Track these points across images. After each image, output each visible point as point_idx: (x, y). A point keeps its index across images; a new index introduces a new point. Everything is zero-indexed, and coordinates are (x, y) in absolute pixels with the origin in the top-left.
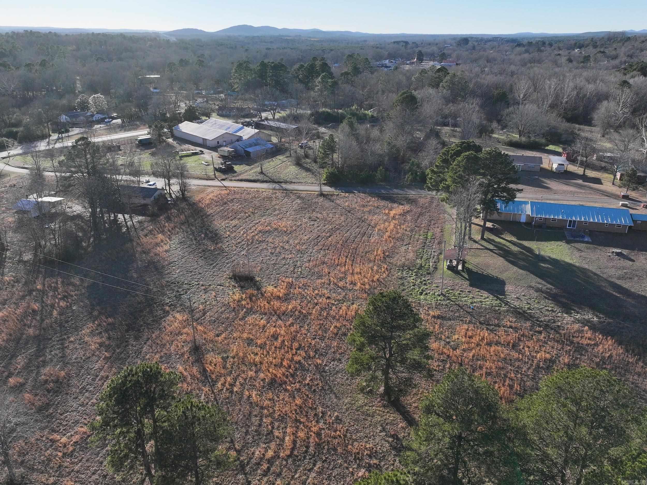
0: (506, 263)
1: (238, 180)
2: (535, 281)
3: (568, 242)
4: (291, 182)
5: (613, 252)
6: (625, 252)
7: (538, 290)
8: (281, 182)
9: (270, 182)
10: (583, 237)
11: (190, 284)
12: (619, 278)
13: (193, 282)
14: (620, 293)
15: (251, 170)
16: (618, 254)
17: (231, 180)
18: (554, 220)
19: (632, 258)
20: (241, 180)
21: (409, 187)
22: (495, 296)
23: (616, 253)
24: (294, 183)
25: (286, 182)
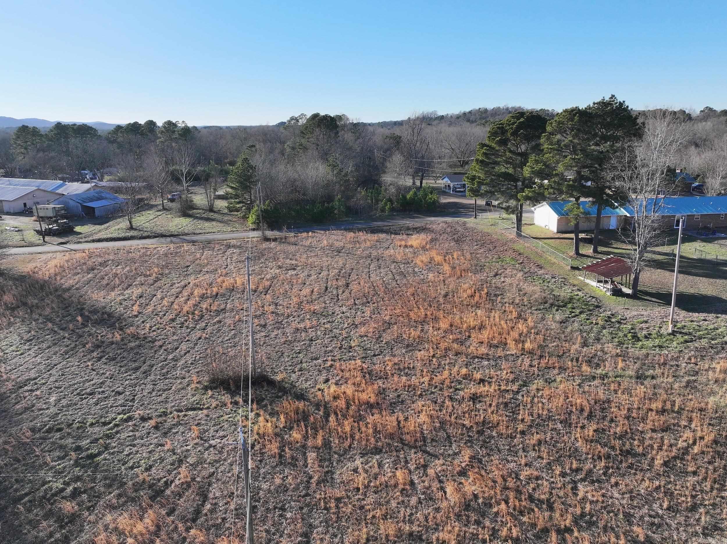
1: (93, 241)
4: (194, 234)
8: (177, 235)
9: (155, 237)
11: (105, 424)
13: (112, 415)
17: (79, 242)
21: (391, 217)
24: (200, 233)
25: (186, 235)
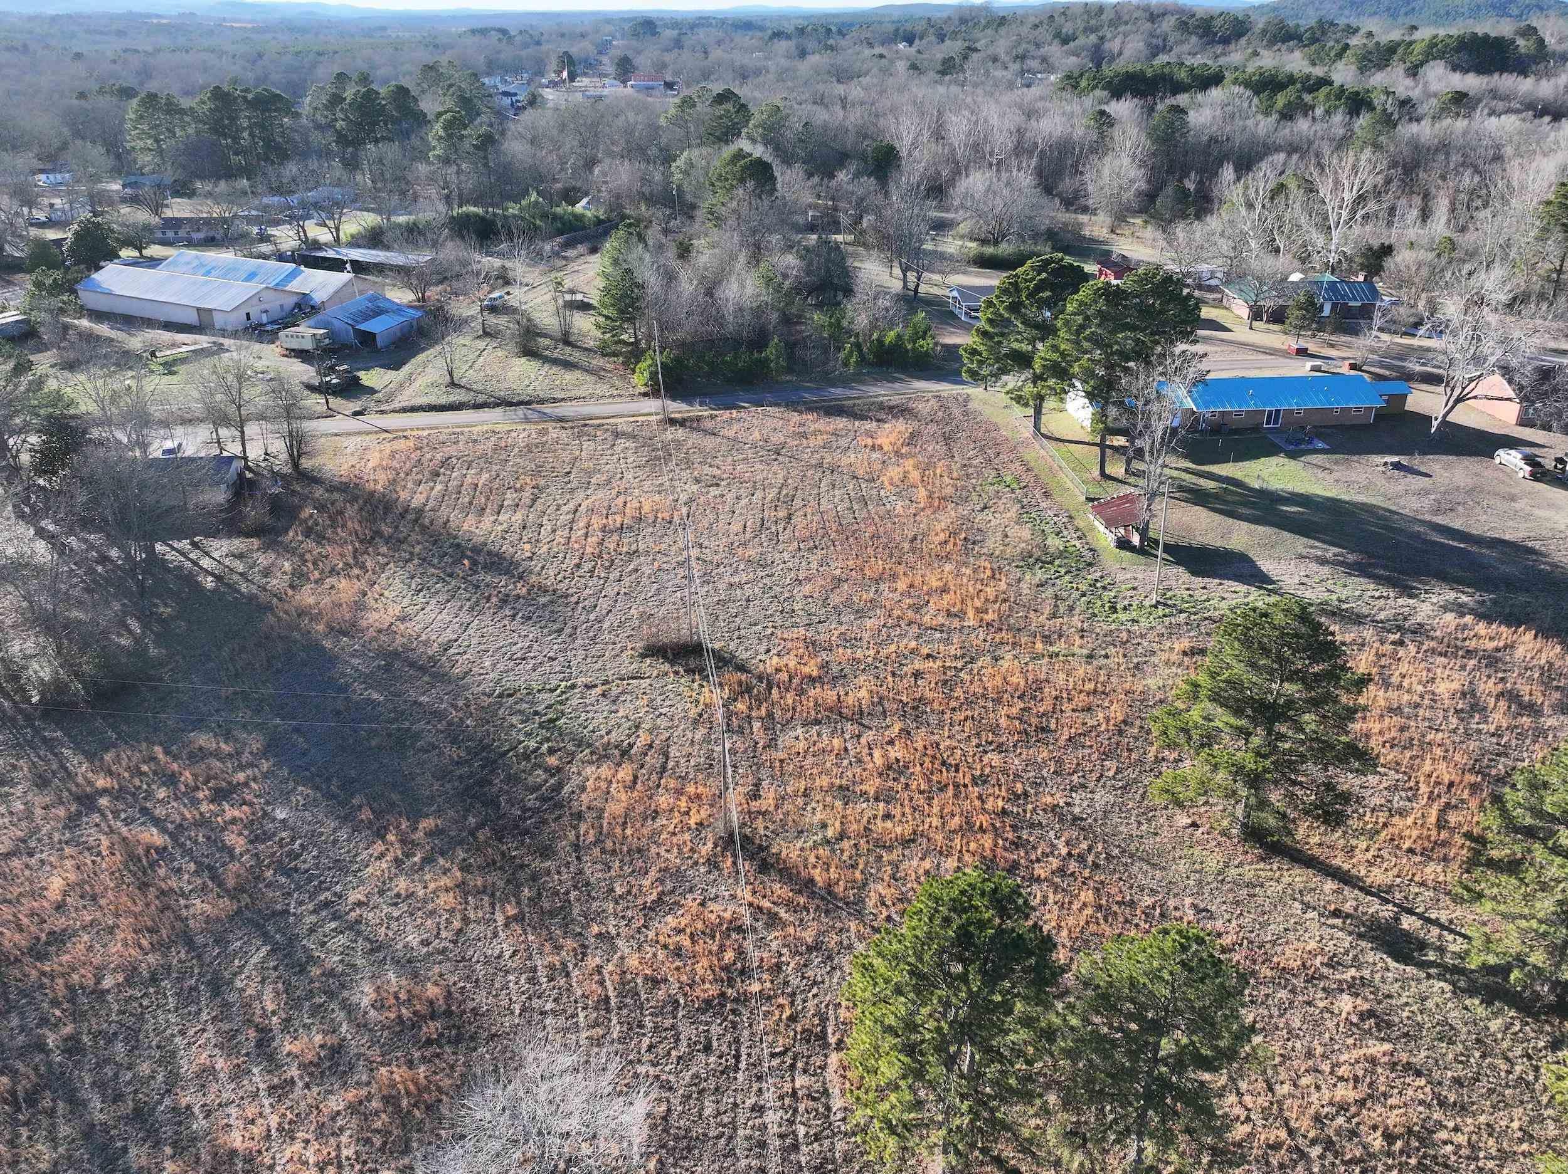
0: (1217, 517)
1: (404, 410)
2: (1301, 544)
3: (1293, 455)
4: (555, 400)
5: (1386, 463)
6: (1404, 460)
7: (1322, 561)
8: (529, 403)
9: (497, 405)
10: (1310, 441)
11: (552, 690)
12: (1437, 512)
13: (554, 682)
14: (1460, 541)
15: (410, 379)
16: (1397, 466)
17: (383, 412)
18: (1238, 413)
19: (1423, 469)
20: (413, 409)
21: (858, 378)
22: (1260, 588)
23: (1392, 464)
24: (563, 400)
25: (542, 401)
